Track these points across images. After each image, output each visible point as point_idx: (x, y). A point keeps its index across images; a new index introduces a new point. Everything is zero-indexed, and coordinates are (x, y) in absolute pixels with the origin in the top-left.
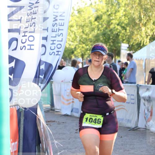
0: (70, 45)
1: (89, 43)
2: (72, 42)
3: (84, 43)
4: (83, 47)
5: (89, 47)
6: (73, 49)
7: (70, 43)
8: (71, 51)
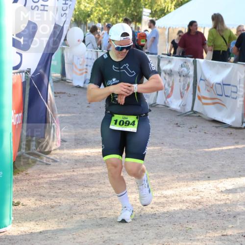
0: (85, 7)
1: (107, 5)
2: (88, 3)
3: (101, 6)
4: (100, 10)
5: (107, 10)
6: (88, 11)
7: (86, 4)
8: (87, 14)
